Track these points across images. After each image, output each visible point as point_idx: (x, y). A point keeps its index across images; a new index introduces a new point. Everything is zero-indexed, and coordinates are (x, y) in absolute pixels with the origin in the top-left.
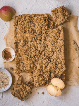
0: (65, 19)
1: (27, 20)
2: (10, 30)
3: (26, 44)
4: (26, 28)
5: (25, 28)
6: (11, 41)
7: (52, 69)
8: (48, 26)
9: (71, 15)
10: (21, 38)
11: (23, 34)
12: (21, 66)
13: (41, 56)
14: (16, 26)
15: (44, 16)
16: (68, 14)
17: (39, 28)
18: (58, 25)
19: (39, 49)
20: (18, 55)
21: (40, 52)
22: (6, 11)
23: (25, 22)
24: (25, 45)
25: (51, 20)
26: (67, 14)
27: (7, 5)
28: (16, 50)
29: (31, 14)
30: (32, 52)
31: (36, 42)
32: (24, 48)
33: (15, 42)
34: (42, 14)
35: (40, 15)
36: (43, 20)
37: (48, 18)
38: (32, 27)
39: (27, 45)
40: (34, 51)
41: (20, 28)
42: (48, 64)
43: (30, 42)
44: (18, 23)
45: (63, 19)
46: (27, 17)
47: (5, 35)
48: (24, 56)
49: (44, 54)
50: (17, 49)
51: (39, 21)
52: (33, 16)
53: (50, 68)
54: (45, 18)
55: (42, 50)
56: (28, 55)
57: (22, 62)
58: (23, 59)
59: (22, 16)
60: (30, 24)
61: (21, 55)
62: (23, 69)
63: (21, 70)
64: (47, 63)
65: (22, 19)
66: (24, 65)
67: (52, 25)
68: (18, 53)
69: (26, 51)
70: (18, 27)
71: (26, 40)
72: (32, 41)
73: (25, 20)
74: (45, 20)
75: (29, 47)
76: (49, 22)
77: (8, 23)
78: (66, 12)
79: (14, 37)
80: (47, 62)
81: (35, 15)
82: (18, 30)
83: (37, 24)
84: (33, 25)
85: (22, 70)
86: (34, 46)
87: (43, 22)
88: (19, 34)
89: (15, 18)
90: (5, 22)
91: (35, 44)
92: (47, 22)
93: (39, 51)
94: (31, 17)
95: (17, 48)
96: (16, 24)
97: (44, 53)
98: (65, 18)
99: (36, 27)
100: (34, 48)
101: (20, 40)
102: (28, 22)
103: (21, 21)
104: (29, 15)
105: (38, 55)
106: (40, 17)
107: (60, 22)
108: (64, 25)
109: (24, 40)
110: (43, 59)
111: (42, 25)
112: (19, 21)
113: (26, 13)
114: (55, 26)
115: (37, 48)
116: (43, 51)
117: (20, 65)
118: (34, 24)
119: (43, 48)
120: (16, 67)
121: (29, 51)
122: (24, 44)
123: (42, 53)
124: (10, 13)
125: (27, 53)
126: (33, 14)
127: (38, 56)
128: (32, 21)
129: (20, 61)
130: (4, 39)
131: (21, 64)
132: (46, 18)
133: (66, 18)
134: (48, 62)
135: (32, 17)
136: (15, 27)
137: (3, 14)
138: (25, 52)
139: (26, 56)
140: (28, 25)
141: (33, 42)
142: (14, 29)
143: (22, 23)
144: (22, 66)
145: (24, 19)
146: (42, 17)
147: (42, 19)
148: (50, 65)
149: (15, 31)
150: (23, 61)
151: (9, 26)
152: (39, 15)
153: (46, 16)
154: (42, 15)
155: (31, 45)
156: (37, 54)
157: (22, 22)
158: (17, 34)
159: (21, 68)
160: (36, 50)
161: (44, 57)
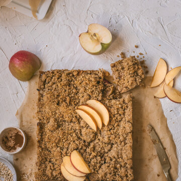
0: (137, 84)
1: (63, 81)
2: (29, 99)
3: (59, 126)
4: (61, 97)
5: (58, 96)
6: (31, 119)
7: (108, 176)
8: (103, 93)
9: (148, 75)
10: (50, 114)
11: (54, 106)
12: (48, 168)
13: (88, 150)
14: (41, 92)
15: (96, 74)
16: (143, 74)
17: (85, 97)
18: (123, 93)
19: (84, 137)
20: (43, 147)
21: (86, 144)
22: (24, 61)
23: (59, 85)
24: (57, 128)
25: (109, 83)
26: (140, 72)
27: (25, 49)
28: (40, 137)
29: (70, 69)
30: (70, 143)
31: (79, 123)
32: (55, 134)
33: (38, 121)
34: (93, 71)
35: (89, 72)
36: (94, 83)
37: (104, 79)
38: (73, 95)
39: (61, 129)
40: (74, 141)
41: (49, 96)
42: (100, 167)
43: (67, 124)
44: (46, 86)
45: (132, 83)
46: (63, 75)
47: (18, 107)
48: (54, 149)
49: (94, 148)
50: (42, 136)
51: (86, 84)
52: (75, 74)
53: (103, 174)
54: (98, 79)
55: (89, 140)
56: (62, 149)
57: (50, 161)
58: (52, 155)
59: (53, 73)
60: (70, 89)
61: (49, 148)
62: (52, 173)
63: (48, 176)
64: (98, 165)
65: (53, 77)
66: (53, 166)
67: (110, 92)
68: (43, 142)
69: (59, 141)
70: (45, 94)
71: (60, 119)
72: (71, 121)
73: (60, 80)
74: (98, 83)
75: (64, 133)
76: (105, 85)
77: (26, 84)
78: (138, 68)
79: (38, 112)
80: (98, 162)
81: (79, 72)
82: (45, 98)
83: (82, 90)
84: (74, 91)
85: (50, 175)
86: (75, 132)
87: (93, 86)
88: (47, 107)
89: (40, 76)
90: (20, 82)
91: (77, 128)
92: (101, 87)
93: (84, 141)
94: (71, 75)
95: (42, 133)
96: (42, 87)
97: (94, 145)
98: (136, 80)
99: (81, 95)
100: (74, 135)
101: (48, 119)
102: (65, 85)
103: (51, 83)
104: (67, 72)
105: (81, 149)
106: (89, 75)
107: (126, 87)
108: (134, 94)
109: (56, 120)
110: (91, 157)
111: (92, 92)
112: (47, 81)
113: (61, 68)
114: (116, 95)
115: (81, 135)
116: (92, 141)
117: (46, 167)
118: (76, 88)
119: (92, 136)
120: (39, 169)
121: (64, 141)
122: (56, 126)
123: (89, 144)
124: (31, 66)
125: (61, 145)
126: (74, 69)
127: (82, 151)
128: (72, 83)
129: (46, 159)
130: (17, 114)
131: (49, 165)
132: (100, 78)
133: (139, 80)
134: (100, 163)
135: (73, 76)
136: (40, 94)
137: (17, 66)
138: (56, 141)
139: (59, 149)
140: (65, 91)
141: (72, 124)
142: (36, 95)
143: (54, 86)
144: (51, 169)
145: (58, 79)
146: (93, 76)
147: (93, 80)
148: (104, 170)
149: (39, 100)
150: (52, 160)
151: (26, 90)
152: (86, 72)
153: (101, 75)
154: (91, 72)
155: (70, 129)
156: (80, 147)
157: (54, 83)
158: (43, 108)
159: (48, 172)
160: (79, 138)
161: (94, 154)
